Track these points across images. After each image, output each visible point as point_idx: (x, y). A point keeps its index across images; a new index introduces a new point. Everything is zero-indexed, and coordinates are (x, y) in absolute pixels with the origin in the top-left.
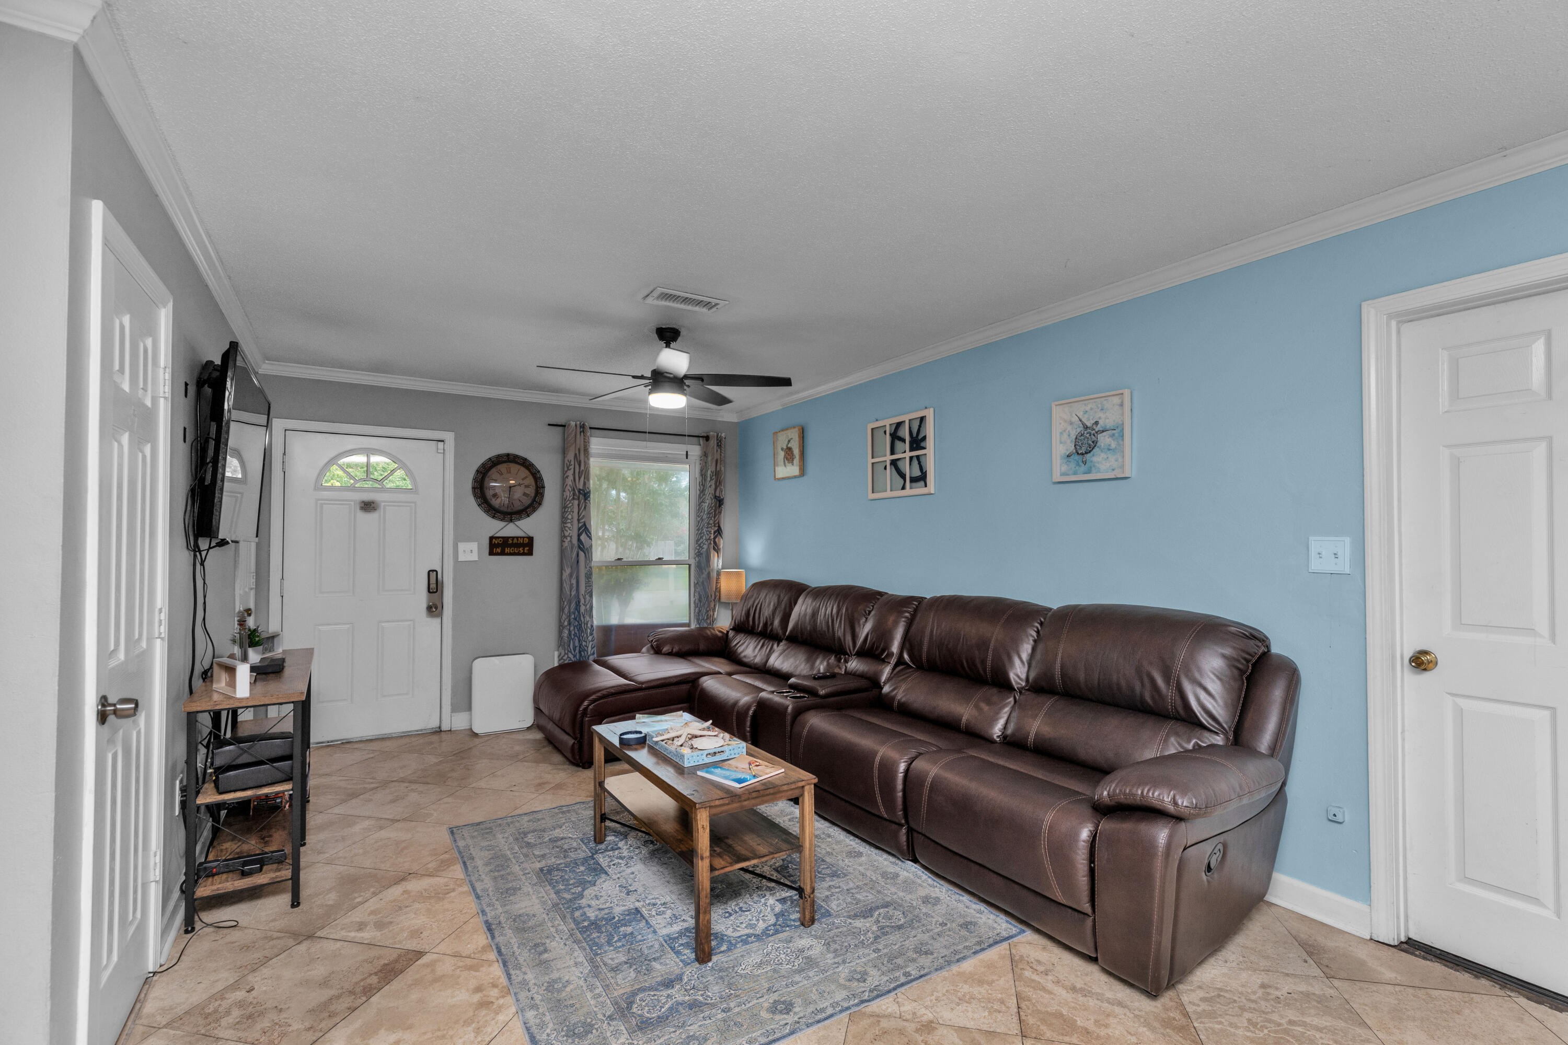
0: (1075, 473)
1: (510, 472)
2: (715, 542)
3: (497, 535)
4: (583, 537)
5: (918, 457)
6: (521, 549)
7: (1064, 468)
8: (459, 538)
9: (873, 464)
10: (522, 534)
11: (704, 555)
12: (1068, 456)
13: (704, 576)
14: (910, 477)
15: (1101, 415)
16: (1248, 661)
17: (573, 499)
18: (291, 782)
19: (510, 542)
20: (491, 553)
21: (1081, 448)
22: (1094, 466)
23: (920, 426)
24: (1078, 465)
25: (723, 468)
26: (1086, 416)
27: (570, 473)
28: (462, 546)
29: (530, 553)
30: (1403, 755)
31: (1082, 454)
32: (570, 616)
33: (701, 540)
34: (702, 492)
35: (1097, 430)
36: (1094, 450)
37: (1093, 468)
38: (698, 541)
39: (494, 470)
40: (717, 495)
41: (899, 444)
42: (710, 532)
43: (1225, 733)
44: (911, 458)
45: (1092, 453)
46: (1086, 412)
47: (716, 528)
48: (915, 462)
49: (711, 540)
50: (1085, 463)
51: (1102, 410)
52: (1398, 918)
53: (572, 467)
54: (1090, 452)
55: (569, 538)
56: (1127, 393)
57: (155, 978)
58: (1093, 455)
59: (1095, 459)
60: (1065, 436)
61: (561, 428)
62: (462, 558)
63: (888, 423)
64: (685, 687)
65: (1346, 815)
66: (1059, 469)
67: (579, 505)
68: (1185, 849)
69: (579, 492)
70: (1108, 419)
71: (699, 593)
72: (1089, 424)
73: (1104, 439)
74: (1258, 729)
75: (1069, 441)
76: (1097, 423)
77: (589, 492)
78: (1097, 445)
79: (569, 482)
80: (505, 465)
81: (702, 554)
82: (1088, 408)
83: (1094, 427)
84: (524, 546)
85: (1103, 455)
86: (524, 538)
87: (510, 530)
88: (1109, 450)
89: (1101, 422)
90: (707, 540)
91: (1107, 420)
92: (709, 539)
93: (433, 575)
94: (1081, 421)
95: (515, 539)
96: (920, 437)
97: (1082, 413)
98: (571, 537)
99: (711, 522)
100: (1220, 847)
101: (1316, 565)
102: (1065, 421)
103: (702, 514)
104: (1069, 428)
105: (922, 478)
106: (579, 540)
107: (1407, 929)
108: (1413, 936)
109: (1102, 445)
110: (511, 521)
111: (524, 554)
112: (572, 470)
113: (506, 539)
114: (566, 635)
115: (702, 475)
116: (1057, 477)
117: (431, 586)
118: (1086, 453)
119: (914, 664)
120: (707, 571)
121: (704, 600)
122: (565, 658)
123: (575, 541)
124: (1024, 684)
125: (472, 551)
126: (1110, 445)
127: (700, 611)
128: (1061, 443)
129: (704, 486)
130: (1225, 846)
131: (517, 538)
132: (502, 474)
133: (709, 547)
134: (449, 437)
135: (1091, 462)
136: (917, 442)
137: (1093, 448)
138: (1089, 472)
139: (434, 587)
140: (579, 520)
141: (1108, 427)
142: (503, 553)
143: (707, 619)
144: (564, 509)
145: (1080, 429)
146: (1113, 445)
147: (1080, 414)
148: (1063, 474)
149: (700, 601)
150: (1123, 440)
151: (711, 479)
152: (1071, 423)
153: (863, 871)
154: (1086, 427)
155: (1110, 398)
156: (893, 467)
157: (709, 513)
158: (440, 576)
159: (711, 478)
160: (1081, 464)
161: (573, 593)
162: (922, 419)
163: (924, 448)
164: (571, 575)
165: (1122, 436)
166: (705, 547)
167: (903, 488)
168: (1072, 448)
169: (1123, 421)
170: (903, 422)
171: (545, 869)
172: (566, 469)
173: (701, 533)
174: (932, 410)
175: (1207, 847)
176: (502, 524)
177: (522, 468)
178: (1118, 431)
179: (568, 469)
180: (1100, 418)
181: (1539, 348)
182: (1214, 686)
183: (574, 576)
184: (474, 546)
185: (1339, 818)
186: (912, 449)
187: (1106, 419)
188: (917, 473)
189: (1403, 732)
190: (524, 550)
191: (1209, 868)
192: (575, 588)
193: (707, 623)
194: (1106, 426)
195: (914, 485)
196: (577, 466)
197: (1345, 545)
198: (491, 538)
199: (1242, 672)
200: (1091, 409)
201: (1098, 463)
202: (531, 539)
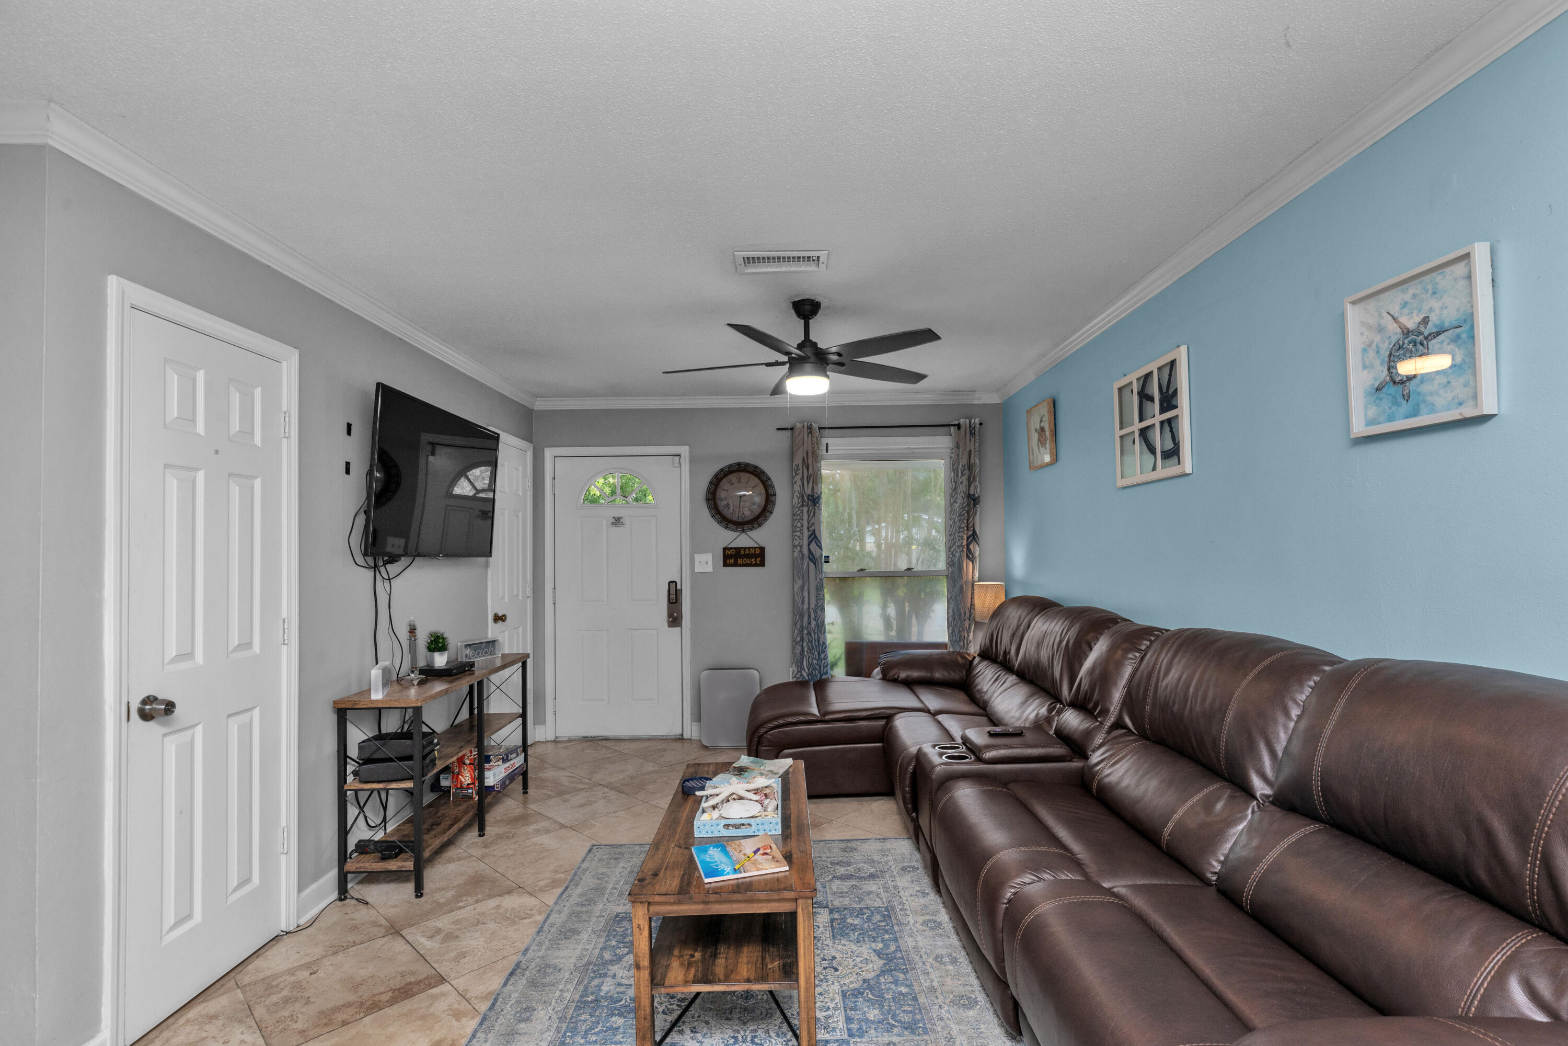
0: (1391, 419)
1: (740, 482)
2: (968, 549)
3: (729, 546)
4: (813, 546)
5: (1169, 421)
6: (753, 560)
7: (1372, 412)
8: (696, 548)
9: (1122, 437)
10: (755, 545)
11: (956, 565)
12: (1378, 389)
13: (957, 589)
14: (1162, 452)
15: (1435, 304)
17: (803, 505)
18: (412, 781)
19: (742, 553)
20: (725, 565)
21: (1399, 371)
22: (1424, 401)
23: (1170, 375)
24: (1396, 403)
25: (977, 461)
26: (1406, 311)
27: (798, 478)
28: (698, 558)
29: (762, 564)
31: (1402, 382)
32: (803, 631)
33: (954, 548)
34: (955, 489)
35: (1426, 333)
37: (1422, 406)
38: (950, 548)
39: (725, 480)
40: (972, 492)
41: (1148, 404)
42: (962, 537)
44: (1162, 423)
46: (1405, 305)
47: (970, 533)
48: (1167, 428)
49: (963, 547)
50: (1407, 398)
51: (1434, 293)
53: (800, 472)
55: (799, 548)
57: (285, 937)
59: (1424, 388)
60: (1371, 353)
61: (789, 432)
62: (698, 569)
63: (1133, 377)
64: (881, 723)
66: (1360, 411)
67: (808, 512)
69: (808, 499)
70: (1446, 309)
71: (953, 610)
72: (1411, 326)
73: (1440, 348)
75: (1378, 362)
76: (1426, 321)
77: (819, 497)
79: (797, 487)
80: (735, 475)
81: (954, 563)
82: (1408, 296)
83: (1422, 329)
84: (756, 557)
86: (755, 548)
87: (743, 540)
89: (1434, 318)
90: (959, 547)
91: (1445, 312)
92: (961, 546)
93: (673, 586)
95: (747, 550)
96: (1171, 392)
97: (1397, 307)
98: (801, 546)
99: (963, 525)
102: (1370, 327)
103: (954, 516)
104: (1377, 338)
105: (1173, 454)
106: (809, 550)
110: (743, 531)
111: (756, 565)
112: (801, 474)
113: (738, 550)
114: (798, 651)
115: (954, 471)
116: (1359, 428)
117: (671, 596)
118: (1409, 379)
119: (1136, 729)
120: (960, 584)
121: (957, 617)
122: (798, 676)
123: (806, 551)
125: (707, 562)
126: (1450, 358)
127: (953, 631)
128: (1365, 367)
129: (956, 483)
131: (749, 548)
132: (732, 484)
133: (960, 556)
134: (684, 450)
135: (1419, 394)
136: (1169, 400)
138: (1415, 413)
139: (674, 597)
140: (808, 528)
141: (1447, 324)
142: (736, 564)
143: (960, 640)
144: (795, 516)
146: (1458, 357)
147: (1395, 311)
148: (1370, 422)
149: (954, 619)
150: (1474, 343)
151: (962, 475)
152: (1381, 329)
153: (954, 1033)
154: (1406, 333)
155: (1447, 269)
156: (1141, 438)
157: (960, 515)
158: (679, 587)
159: (962, 473)
160: (1401, 400)
161: (806, 607)
162: (1173, 363)
163: (1177, 407)
164: (802, 588)
165: (1475, 336)
166: (957, 555)
167: (1154, 469)
169: (1472, 307)
170: (1151, 373)
171: (621, 915)
172: (794, 474)
173: (953, 539)
174: (1184, 349)
176: (735, 534)
177: (753, 477)
179: (797, 474)
183: (806, 588)
184: (709, 557)
186: (1163, 410)
187: (1442, 308)
188: (1169, 445)
190: (756, 561)
192: (806, 601)
193: (960, 645)
194: (1442, 323)
195: (1168, 462)
196: (805, 470)
198: (725, 549)
200: (1415, 296)
201: (1431, 394)
202: (762, 549)
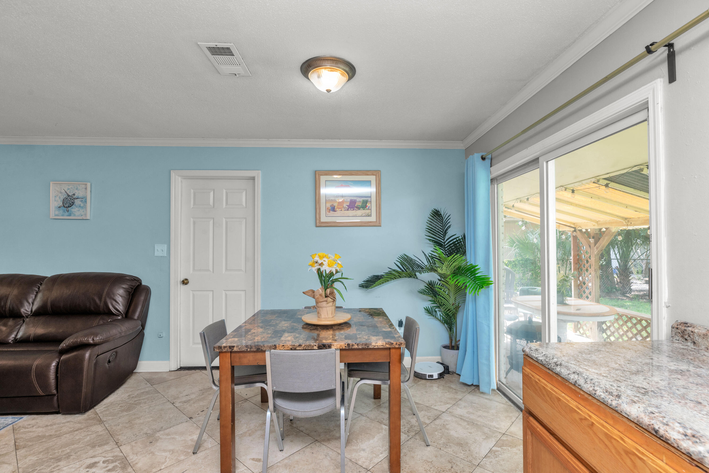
0: (63, 215)
7: (57, 212)
12: (59, 207)
15: (76, 191)
16: (132, 288)
21: (66, 204)
22: (73, 213)
24: (64, 212)
26: (69, 191)
30: (180, 312)
31: (66, 207)
35: (74, 197)
36: (73, 206)
37: (72, 214)
43: (122, 315)
45: (71, 207)
46: (69, 189)
50: (68, 211)
51: (77, 189)
52: (177, 361)
54: (70, 207)
56: (89, 185)
58: (72, 208)
59: (73, 210)
60: (58, 198)
65: (164, 335)
66: (53, 212)
68: (98, 356)
70: (79, 193)
72: (70, 194)
73: (77, 202)
74: (134, 311)
76: (74, 194)
78: (74, 204)
82: (70, 187)
83: (73, 196)
85: (77, 209)
88: (80, 207)
89: (76, 195)
94: (66, 192)
97: (67, 189)
100: (115, 353)
101: (156, 254)
102: (58, 191)
104: (60, 195)
107: (180, 364)
108: (182, 366)
109: (77, 204)
116: (51, 217)
118: (68, 207)
124: (30, 313)
126: (80, 205)
128: (55, 201)
130: (116, 352)
135: (71, 211)
137: (72, 205)
138: (70, 215)
141: (79, 197)
145: (66, 196)
146: (82, 205)
147: (66, 190)
148: (56, 215)
150: (86, 203)
152: (61, 193)
154: (69, 196)
155: (81, 185)
160: (66, 211)
165: (86, 202)
168: (61, 204)
169: (86, 195)
175: (108, 354)
178: (84, 199)
180: (76, 192)
181: (212, 193)
182: (120, 299)
185: (162, 336)
189: (180, 304)
191: (109, 362)
197: (165, 247)
199: (129, 293)
200: (71, 188)
201: (74, 212)
